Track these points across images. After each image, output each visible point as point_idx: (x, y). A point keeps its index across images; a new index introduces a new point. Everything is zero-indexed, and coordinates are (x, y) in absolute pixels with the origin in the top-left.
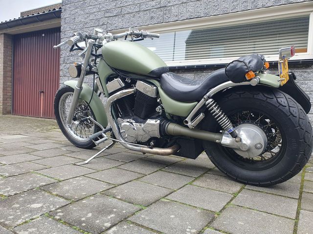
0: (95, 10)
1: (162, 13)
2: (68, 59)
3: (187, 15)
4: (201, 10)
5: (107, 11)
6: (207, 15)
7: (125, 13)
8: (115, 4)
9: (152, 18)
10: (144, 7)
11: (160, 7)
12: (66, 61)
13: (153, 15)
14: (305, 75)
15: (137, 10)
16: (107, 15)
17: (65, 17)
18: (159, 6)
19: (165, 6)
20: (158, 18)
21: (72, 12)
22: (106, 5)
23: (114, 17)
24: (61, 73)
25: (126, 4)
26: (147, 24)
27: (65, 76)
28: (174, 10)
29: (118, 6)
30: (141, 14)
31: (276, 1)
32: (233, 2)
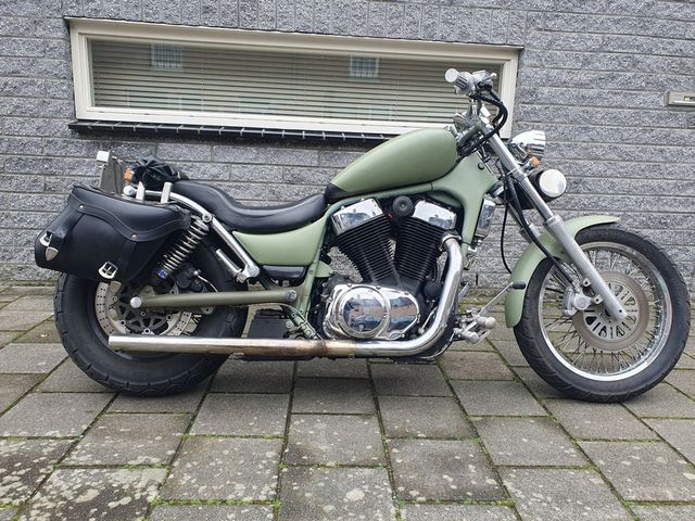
4: (328, 18)
6: (340, 31)
9: (207, 10)
13: (208, 2)
20: (225, 14)
26: (192, 22)
28: (265, 5)
31: (464, 35)
32: (391, 18)
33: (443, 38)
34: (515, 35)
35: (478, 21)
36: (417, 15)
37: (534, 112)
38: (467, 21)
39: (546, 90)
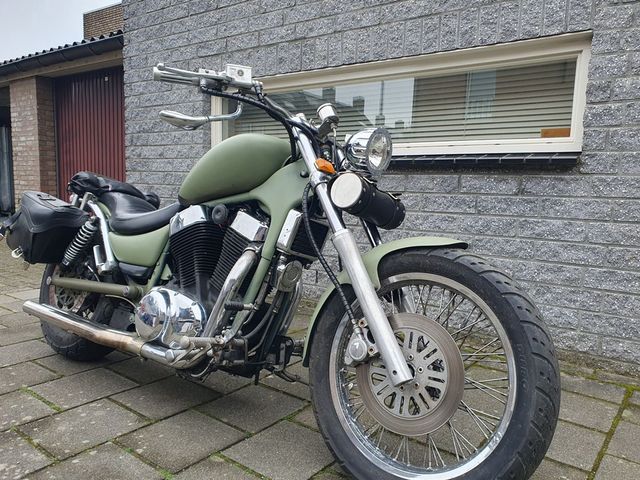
0: (180, 43)
1: (298, 52)
2: (138, 138)
3: (345, 57)
4: (369, 46)
5: (203, 45)
6: (379, 56)
7: (234, 49)
8: (215, 31)
9: (281, 60)
10: (266, 39)
11: (296, 40)
12: (135, 140)
13: (283, 54)
14: (561, 186)
15: (254, 43)
16: (203, 52)
17: (130, 54)
18: (293, 37)
19: (305, 38)
20: (292, 61)
21: (142, 47)
22: (200, 33)
23: (214, 58)
24: (127, 164)
25: (235, 33)
26: (272, 73)
27: (134, 170)
28: (320, 45)
29: (220, 34)
30: (262, 52)
31: (508, 32)
32: (427, 33)
33: (483, 42)
34: (579, 18)
35: (526, 13)
36: (453, 23)
37: (608, 112)
38: (512, 16)
39: (627, 82)
